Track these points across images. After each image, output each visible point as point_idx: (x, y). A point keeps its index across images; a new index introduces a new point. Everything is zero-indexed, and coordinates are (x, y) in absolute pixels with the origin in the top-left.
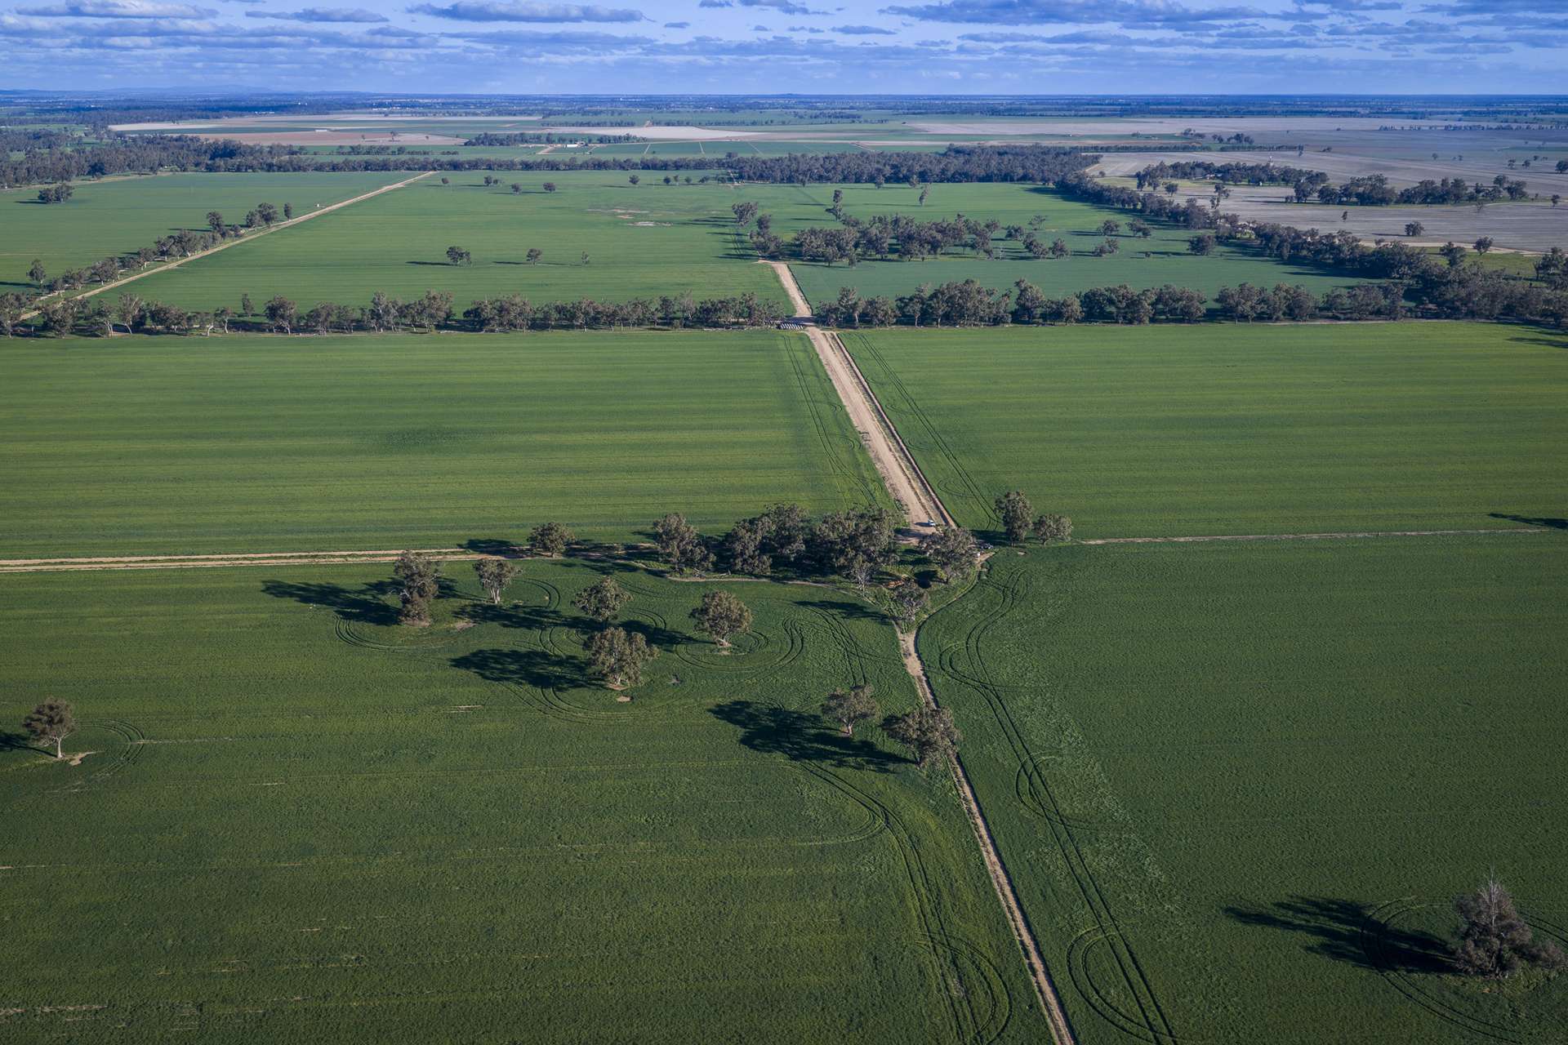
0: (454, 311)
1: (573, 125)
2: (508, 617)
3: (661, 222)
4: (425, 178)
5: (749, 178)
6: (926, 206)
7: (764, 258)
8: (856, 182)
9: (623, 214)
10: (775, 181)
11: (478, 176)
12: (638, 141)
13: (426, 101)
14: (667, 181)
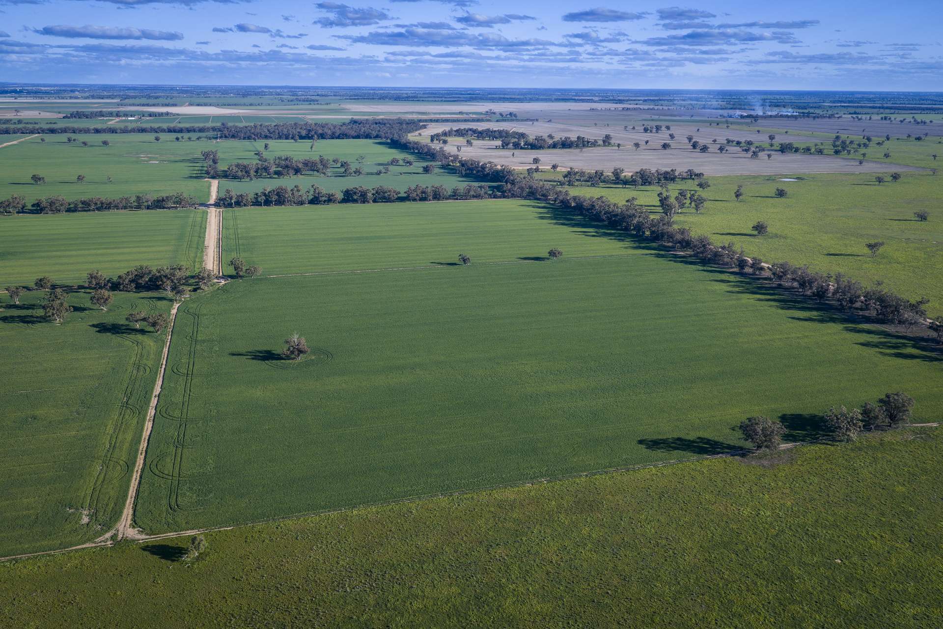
0: (27, 204)
1: (138, 105)
2: (19, 307)
3: (163, 161)
4: (32, 139)
5: (226, 137)
6: (314, 151)
7: (209, 178)
8: (286, 139)
9: (144, 157)
10: (240, 139)
11: (64, 137)
12: (174, 116)
13: (46, 88)
14: (177, 139)
